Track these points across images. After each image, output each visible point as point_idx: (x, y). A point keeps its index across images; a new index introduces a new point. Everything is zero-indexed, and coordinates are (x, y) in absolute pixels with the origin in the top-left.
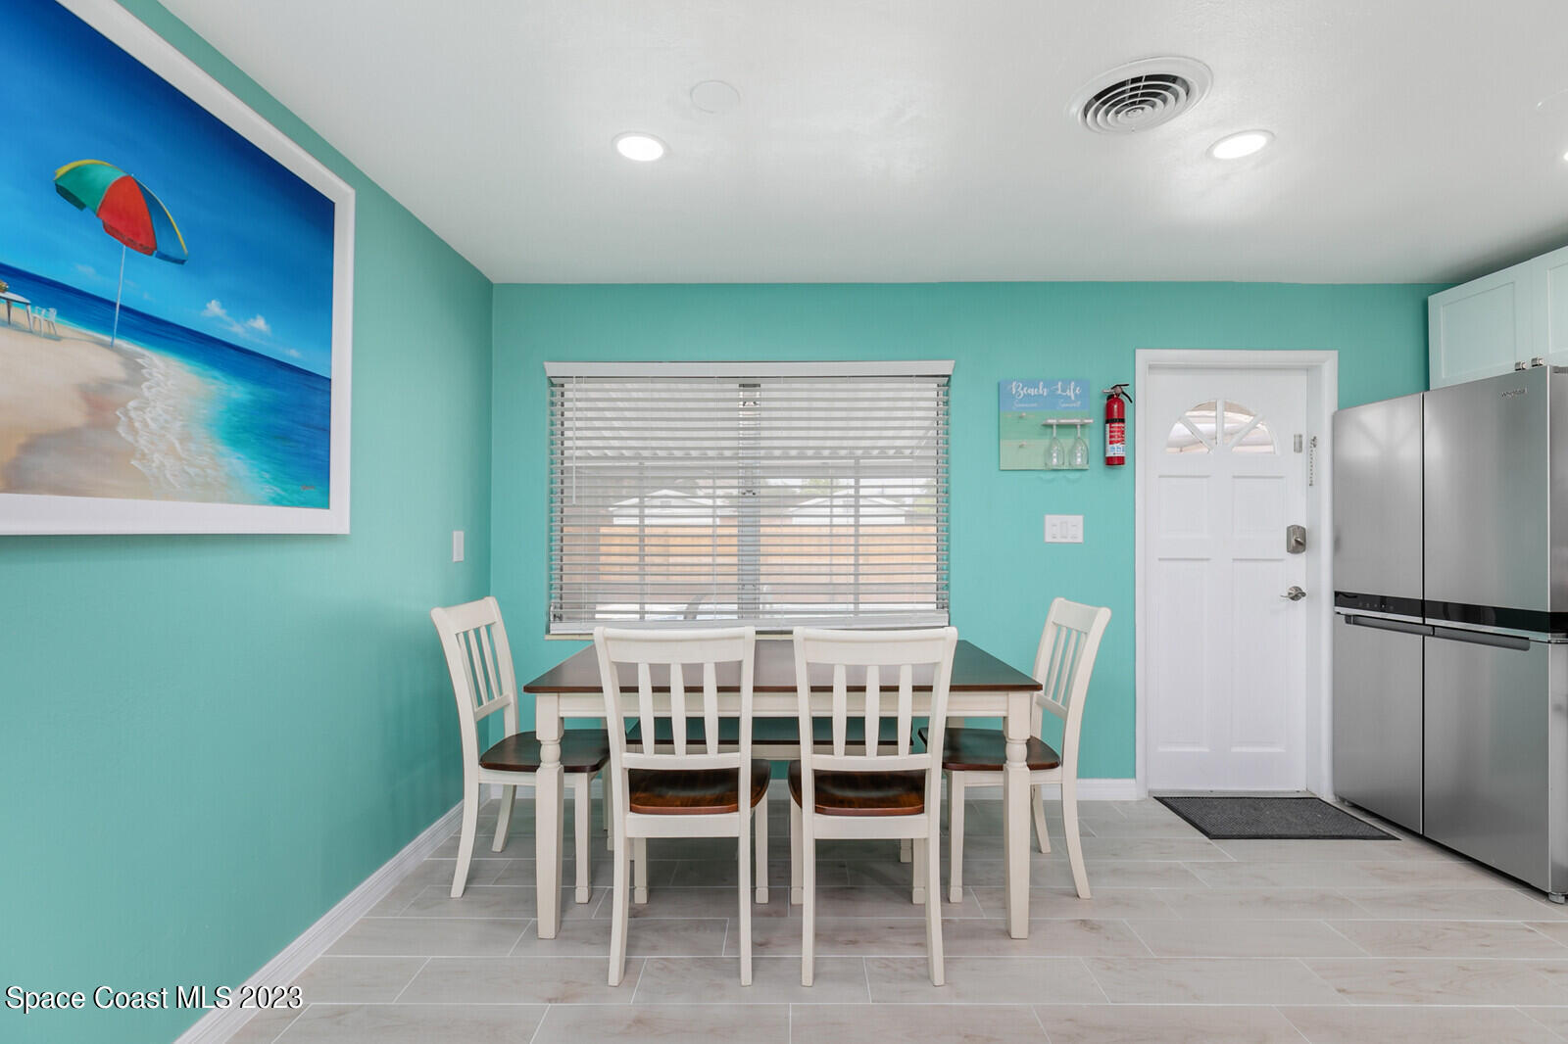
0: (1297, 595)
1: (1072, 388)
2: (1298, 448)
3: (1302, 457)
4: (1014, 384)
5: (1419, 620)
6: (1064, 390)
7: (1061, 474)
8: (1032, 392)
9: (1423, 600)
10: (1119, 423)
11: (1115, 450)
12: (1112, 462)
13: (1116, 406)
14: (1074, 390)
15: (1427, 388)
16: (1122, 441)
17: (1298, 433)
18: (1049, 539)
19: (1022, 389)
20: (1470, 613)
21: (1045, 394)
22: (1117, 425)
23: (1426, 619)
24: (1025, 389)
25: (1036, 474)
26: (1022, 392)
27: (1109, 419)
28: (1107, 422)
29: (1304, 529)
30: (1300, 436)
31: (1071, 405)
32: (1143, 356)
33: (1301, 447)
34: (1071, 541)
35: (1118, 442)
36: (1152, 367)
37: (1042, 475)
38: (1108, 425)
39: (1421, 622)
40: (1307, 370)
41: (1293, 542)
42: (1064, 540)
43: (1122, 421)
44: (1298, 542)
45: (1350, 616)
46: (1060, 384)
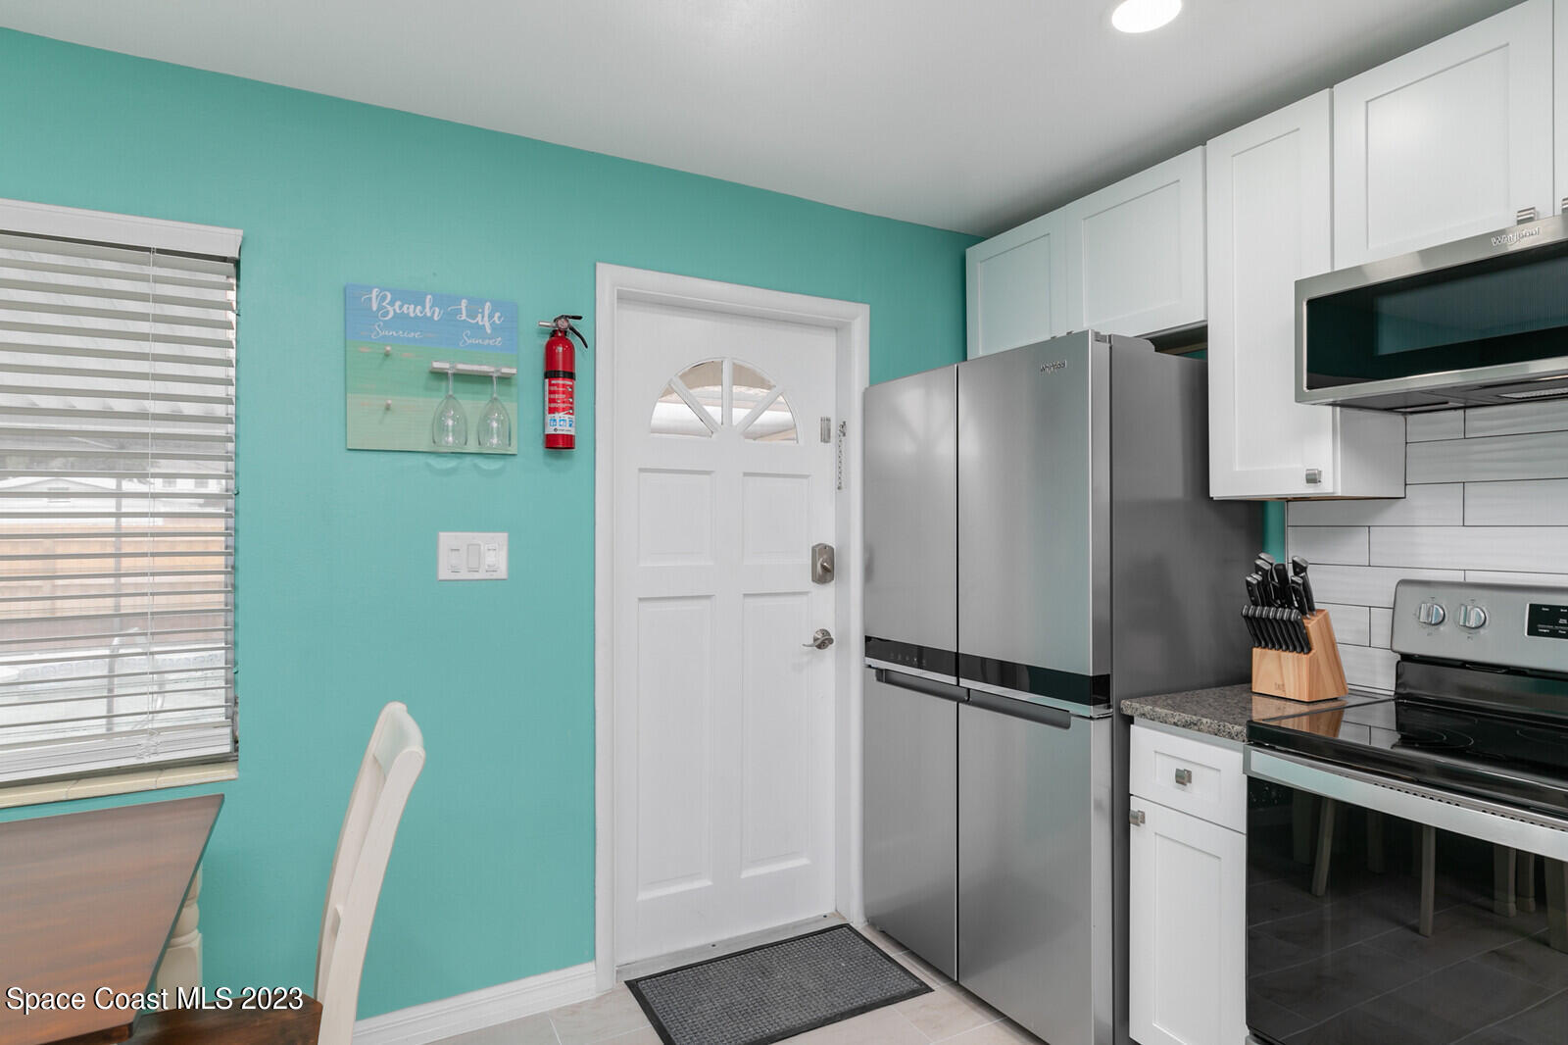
0: (823, 642)
1: (487, 312)
2: (826, 437)
3: (831, 447)
4: (375, 292)
5: (952, 680)
6: (472, 314)
7: (468, 460)
8: (411, 310)
9: (957, 654)
10: (564, 378)
11: (561, 424)
12: (559, 444)
13: (560, 349)
14: (491, 317)
15: (965, 358)
16: (570, 409)
17: (825, 415)
18: (444, 573)
19: (392, 303)
20: (1006, 673)
21: (436, 318)
22: (561, 382)
23: (961, 680)
24: (398, 303)
25: (422, 459)
26: (390, 308)
27: (551, 373)
28: (547, 375)
29: (833, 549)
30: (828, 420)
31: (487, 342)
32: (610, 277)
33: (829, 437)
34: (487, 576)
35: (564, 410)
36: (624, 298)
37: (433, 461)
38: (547, 380)
39: (955, 683)
40: (836, 329)
41: (819, 566)
42: (476, 576)
43: (571, 376)
44: (825, 568)
45: (881, 670)
46: (464, 303)
